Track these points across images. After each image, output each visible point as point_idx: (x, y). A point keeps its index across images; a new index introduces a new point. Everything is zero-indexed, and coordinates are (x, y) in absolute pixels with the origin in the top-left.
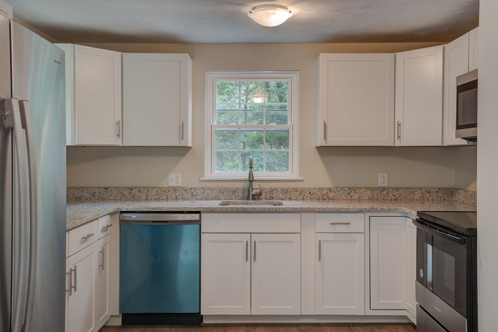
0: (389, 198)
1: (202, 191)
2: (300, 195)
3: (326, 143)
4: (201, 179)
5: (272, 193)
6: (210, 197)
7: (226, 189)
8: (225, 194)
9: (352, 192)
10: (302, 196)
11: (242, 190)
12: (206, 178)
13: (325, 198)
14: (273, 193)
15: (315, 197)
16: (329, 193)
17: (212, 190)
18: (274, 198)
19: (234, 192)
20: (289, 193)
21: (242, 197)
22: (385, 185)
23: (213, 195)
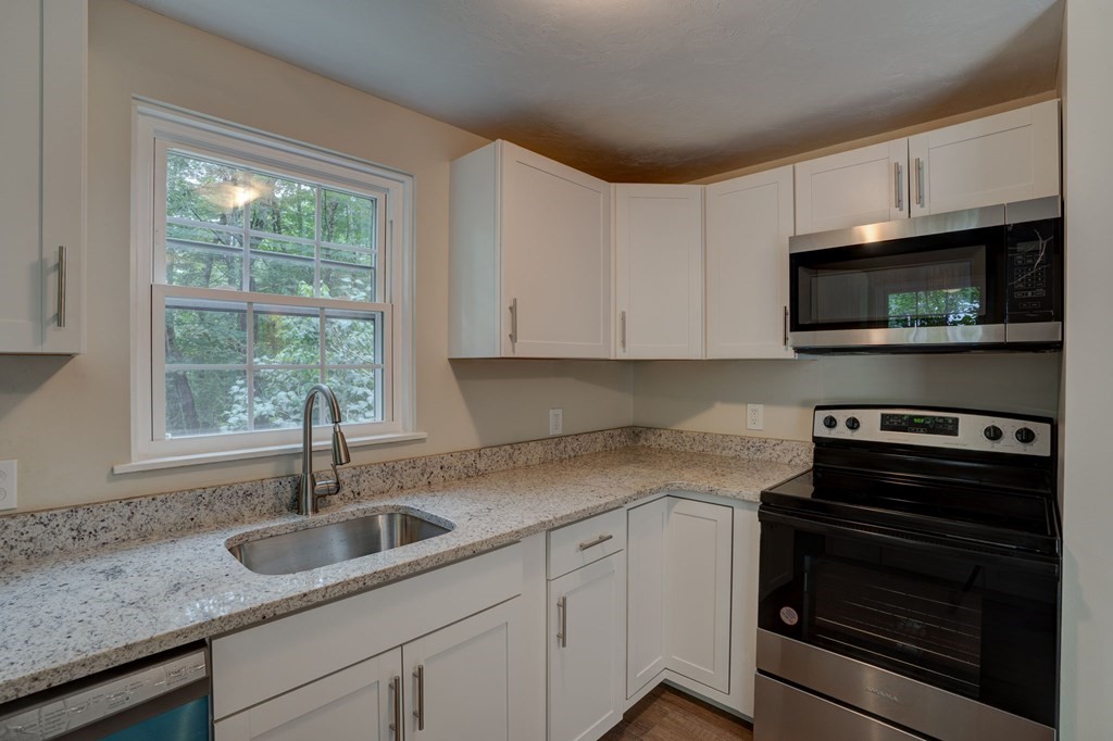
0: (567, 456)
1: (126, 511)
2: (422, 474)
3: (513, 350)
4: (118, 469)
5: (358, 481)
6: (157, 526)
7: (219, 492)
8: (218, 505)
9: (517, 452)
10: (426, 476)
11: (272, 487)
12: (138, 462)
13: (471, 473)
14: (361, 480)
15: (453, 474)
16: (478, 462)
17: (164, 501)
18: (362, 494)
19: (248, 494)
20: (397, 475)
21: (274, 505)
22: (559, 432)
23: (173, 517)
